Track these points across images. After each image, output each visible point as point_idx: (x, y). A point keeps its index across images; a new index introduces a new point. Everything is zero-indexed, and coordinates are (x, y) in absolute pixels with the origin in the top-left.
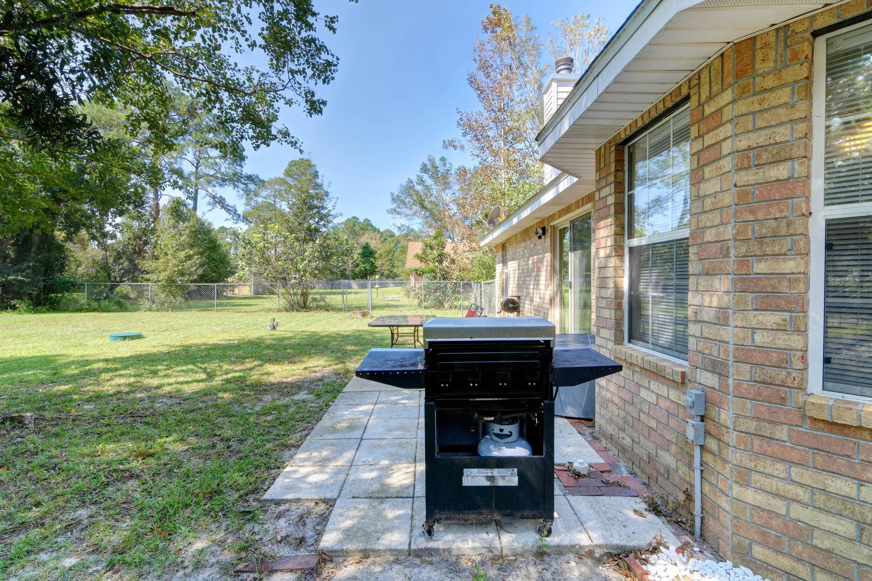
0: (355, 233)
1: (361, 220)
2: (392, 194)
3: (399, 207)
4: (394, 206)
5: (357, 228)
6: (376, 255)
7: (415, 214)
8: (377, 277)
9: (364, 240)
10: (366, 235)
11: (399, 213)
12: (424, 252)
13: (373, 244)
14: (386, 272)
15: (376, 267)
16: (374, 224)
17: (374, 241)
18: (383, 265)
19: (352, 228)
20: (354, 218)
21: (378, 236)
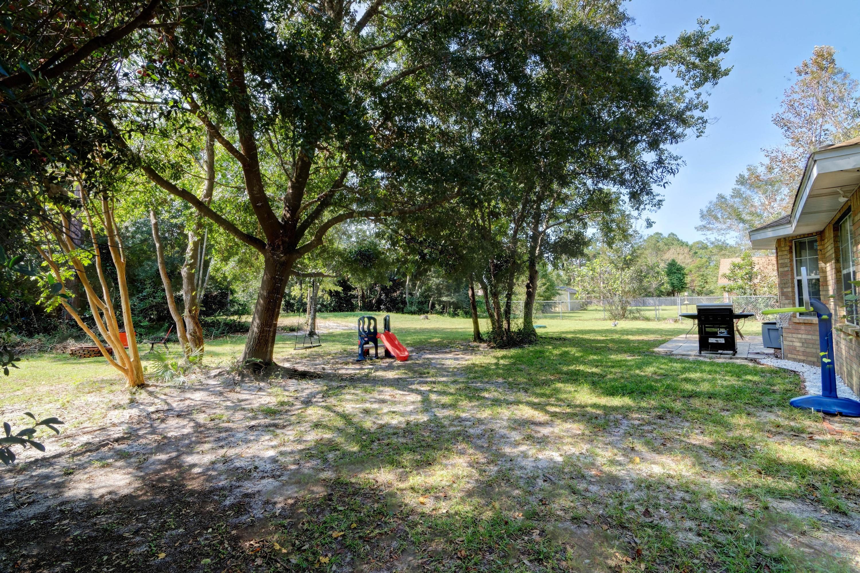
0: (659, 250)
1: (665, 235)
2: (701, 211)
3: (709, 223)
4: (704, 223)
5: (661, 244)
6: (686, 271)
7: (729, 228)
8: (686, 294)
9: (670, 256)
10: (672, 251)
11: (709, 229)
12: (732, 271)
13: (680, 260)
14: (697, 289)
15: (686, 284)
16: (680, 238)
17: (681, 257)
18: (693, 281)
19: (655, 245)
20: (657, 234)
21: (686, 250)
